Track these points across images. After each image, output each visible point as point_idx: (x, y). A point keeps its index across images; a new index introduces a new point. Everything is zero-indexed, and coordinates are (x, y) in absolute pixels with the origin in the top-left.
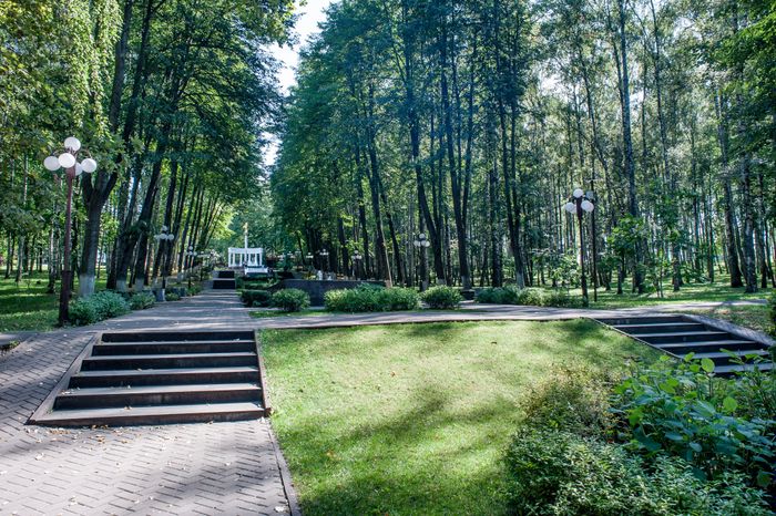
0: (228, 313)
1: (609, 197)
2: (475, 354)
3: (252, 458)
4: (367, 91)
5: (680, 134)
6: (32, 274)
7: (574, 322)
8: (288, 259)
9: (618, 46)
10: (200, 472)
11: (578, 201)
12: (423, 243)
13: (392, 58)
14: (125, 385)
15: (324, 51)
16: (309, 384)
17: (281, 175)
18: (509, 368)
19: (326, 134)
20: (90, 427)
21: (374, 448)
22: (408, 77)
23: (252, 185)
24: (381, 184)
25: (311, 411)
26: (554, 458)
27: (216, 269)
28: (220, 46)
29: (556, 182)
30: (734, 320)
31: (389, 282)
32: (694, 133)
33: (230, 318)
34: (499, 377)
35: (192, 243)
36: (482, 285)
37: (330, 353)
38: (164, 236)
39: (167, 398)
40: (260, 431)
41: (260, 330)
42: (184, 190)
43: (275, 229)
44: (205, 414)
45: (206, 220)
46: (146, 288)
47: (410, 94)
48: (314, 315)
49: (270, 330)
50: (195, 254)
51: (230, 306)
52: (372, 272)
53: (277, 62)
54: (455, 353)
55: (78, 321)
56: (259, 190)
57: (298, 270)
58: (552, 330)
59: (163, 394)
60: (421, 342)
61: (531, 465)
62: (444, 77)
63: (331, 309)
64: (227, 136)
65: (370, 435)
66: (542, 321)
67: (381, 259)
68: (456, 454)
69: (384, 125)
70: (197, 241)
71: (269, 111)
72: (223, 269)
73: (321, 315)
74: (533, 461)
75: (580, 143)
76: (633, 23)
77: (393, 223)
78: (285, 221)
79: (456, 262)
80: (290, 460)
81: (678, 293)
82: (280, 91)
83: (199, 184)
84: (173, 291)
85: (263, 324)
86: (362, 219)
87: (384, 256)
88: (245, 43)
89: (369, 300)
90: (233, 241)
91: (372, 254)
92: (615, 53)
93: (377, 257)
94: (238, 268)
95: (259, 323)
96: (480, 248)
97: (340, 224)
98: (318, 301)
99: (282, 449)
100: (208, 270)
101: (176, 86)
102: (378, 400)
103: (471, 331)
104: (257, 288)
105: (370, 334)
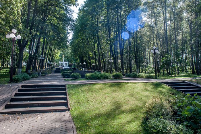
0: (58, 79)
1: (161, 49)
2: (128, 92)
3: (64, 124)
4: (97, 20)
5: (179, 33)
6: (5, 68)
7: (155, 83)
8: (75, 65)
9: (164, 9)
10: (48, 129)
11: (155, 50)
12: (111, 61)
13: (104, 11)
14: (27, 101)
15: (85, 9)
16: (81, 101)
17: (73, 42)
18: (138, 96)
19: (85, 31)
20: (16, 114)
21: (101, 121)
22: (108, 16)
23: (65, 45)
24: (100, 45)
25: (82, 109)
26: (163, 129)
27: (55, 67)
28: (57, 6)
29: (146, 45)
30: (198, 83)
31: (102, 71)
32: (183, 33)
33: (59, 81)
34: (136, 99)
35: (49, 60)
36: (127, 72)
37: (87, 91)
38: (41, 58)
39: (39, 105)
40: (67, 115)
41: (67, 85)
42: (47, 46)
43: (71, 57)
44: (51, 110)
45: (53, 54)
46: (36, 72)
47: (108, 21)
48: (82, 80)
49: (70, 85)
50: (50, 63)
51: (59, 77)
52: (97, 68)
53: (73, 11)
54: (123, 92)
55: (15, 82)
56: (67, 46)
57: (77, 68)
58: (149, 85)
59: (38, 104)
60: (113, 88)
61: (155, 131)
62: (118, 16)
63: (87, 79)
64: (59, 31)
65: (100, 117)
66: (146, 83)
67: (100, 65)
68: (126, 123)
69: (101, 29)
70: (50, 60)
71: (70, 24)
72: (57, 67)
73: (84, 80)
74: (156, 129)
75: (153, 35)
76: (168, 3)
77: (103, 55)
78: (74, 55)
79: (120, 66)
80: (76, 125)
81: (179, 75)
82: (73, 19)
83: (51, 44)
84: (43, 73)
85: (68, 83)
86: (95, 54)
87: (101, 64)
88: (64, 6)
89: (97, 76)
90: (60, 60)
91: (97, 64)
92: (163, 11)
93: (99, 65)
94: (61, 67)
95: (67, 82)
96: (126, 62)
97: (89, 56)
98: (83, 76)
99: (74, 121)
100: (53, 67)
101: (45, 17)
102: (101, 106)
103: (127, 85)
104: (66, 72)
105: (98, 86)
